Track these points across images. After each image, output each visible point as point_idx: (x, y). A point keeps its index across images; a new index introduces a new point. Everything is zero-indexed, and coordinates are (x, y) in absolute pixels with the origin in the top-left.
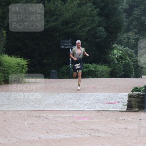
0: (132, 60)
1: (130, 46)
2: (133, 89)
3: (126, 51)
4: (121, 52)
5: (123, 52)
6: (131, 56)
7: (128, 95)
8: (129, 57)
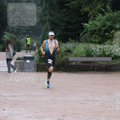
0: (16, 41)
1: (14, 33)
2: (17, 59)
3: (12, 36)
4: (9, 36)
5: (10, 36)
6: (15, 39)
7: (14, 62)
8: (14, 39)
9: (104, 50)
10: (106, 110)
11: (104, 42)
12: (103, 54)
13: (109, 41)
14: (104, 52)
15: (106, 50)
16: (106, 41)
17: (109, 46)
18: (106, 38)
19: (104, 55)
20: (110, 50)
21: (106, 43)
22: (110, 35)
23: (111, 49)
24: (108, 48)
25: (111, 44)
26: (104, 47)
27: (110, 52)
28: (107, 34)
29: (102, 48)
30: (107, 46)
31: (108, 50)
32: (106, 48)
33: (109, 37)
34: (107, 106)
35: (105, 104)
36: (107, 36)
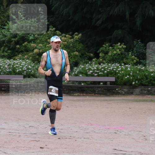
9: (15, 66)
10: (13, 139)
11: (14, 56)
12: (13, 71)
13: (20, 55)
14: (14, 69)
15: (16, 66)
16: (16, 55)
17: (20, 62)
18: (17, 51)
19: (14, 73)
20: (21, 66)
21: (16, 58)
22: (21, 48)
23: (23, 65)
24: (19, 64)
25: (23, 59)
26: (15, 63)
27: (22, 69)
28: (18, 46)
29: (11, 64)
30: (17, 62)
31: (18, 67)
32: (17, 64)
33: (20, 50)
34: (15, 135)
35: (12, 133)
36: (19, 49)
